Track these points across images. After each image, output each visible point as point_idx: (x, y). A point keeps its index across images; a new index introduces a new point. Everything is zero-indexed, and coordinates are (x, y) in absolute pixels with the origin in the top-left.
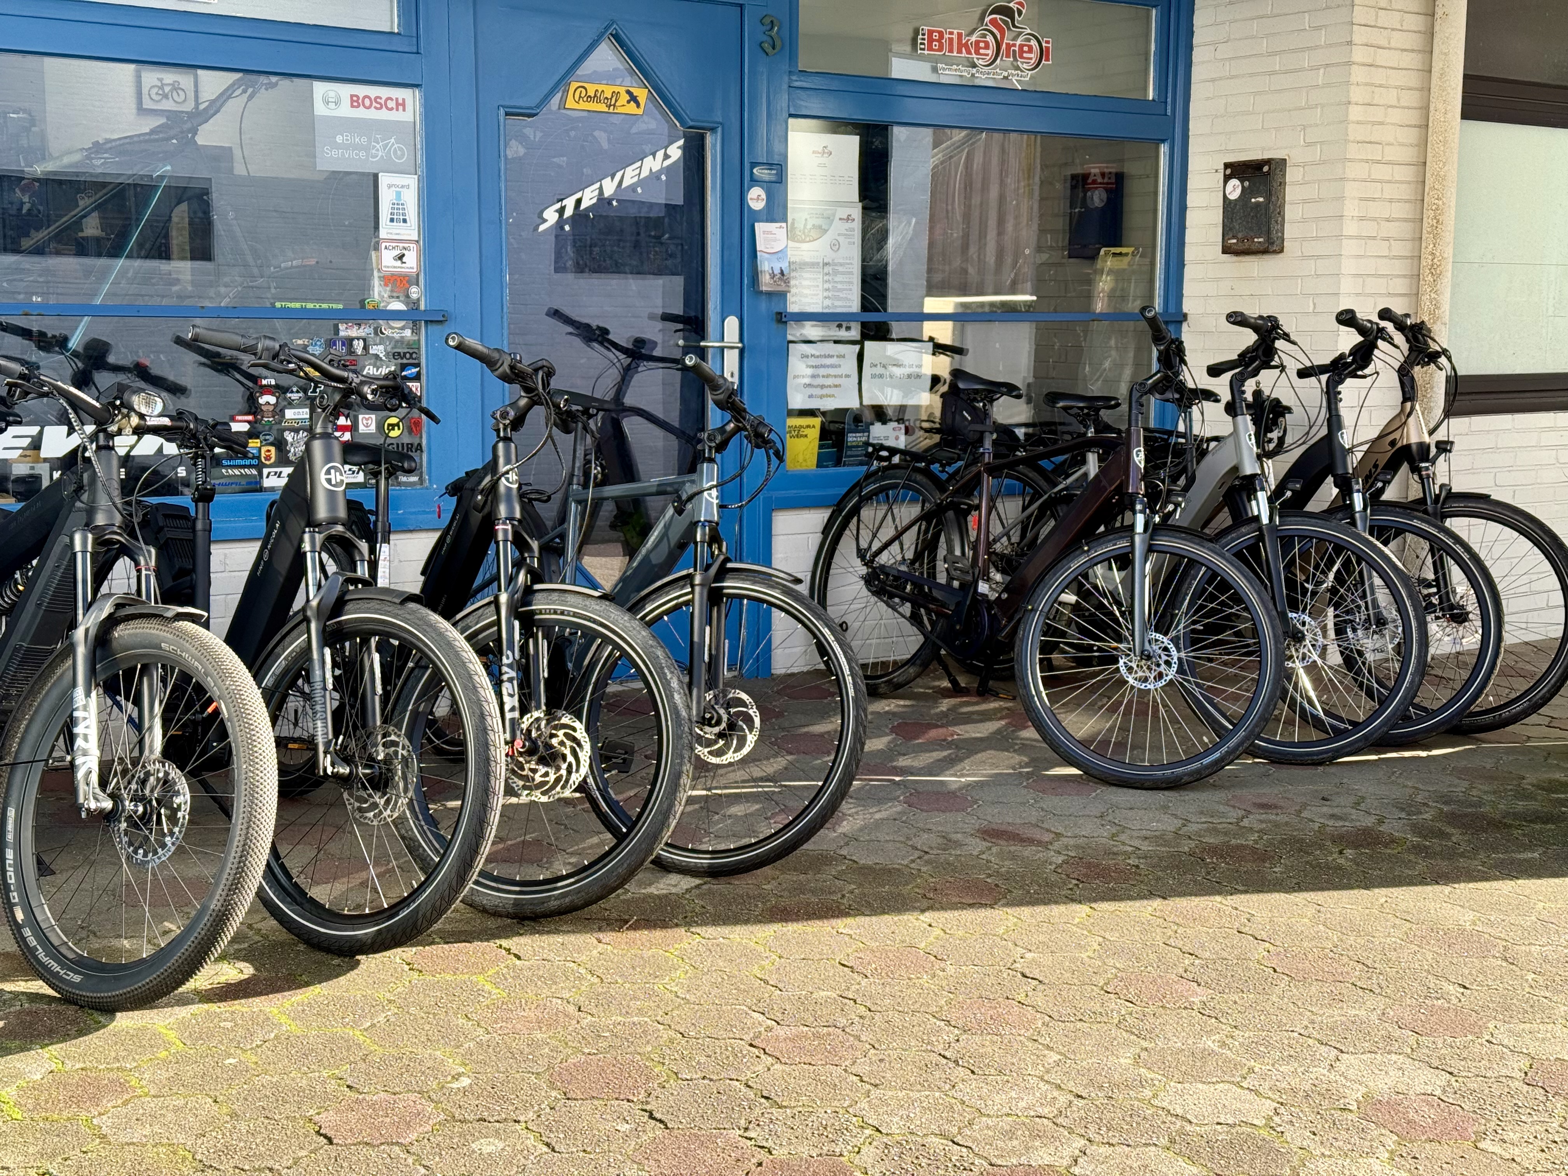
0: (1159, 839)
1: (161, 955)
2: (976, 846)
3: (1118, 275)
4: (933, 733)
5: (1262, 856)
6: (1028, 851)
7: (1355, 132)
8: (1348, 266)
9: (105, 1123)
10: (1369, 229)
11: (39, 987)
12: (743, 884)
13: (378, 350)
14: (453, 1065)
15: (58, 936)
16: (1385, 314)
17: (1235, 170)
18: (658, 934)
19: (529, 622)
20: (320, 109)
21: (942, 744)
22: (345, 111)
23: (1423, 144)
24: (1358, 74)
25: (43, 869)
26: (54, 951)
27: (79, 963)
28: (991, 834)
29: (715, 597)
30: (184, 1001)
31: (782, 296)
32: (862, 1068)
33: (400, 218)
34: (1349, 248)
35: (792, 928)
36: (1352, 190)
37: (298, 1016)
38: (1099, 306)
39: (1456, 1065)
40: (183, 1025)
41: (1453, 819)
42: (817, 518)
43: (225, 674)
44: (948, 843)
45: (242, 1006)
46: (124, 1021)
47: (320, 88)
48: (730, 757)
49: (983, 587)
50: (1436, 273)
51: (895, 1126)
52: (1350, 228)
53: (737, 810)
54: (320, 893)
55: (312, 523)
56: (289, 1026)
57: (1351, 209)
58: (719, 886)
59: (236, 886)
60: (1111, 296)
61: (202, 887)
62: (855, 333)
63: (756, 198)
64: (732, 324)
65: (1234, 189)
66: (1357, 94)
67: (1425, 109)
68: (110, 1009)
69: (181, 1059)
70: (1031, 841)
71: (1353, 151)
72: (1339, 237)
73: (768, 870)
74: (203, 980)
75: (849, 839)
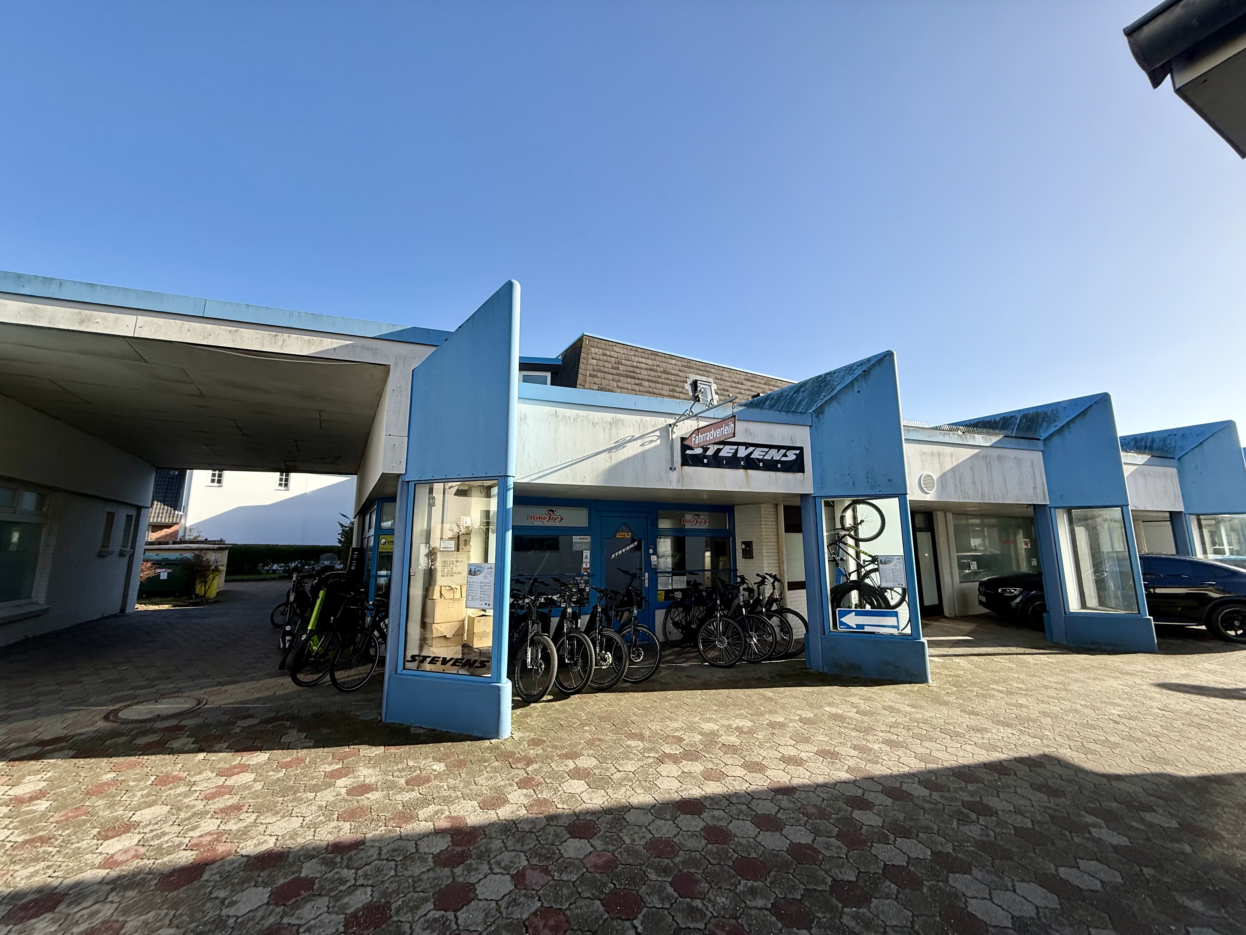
0: (721, 678)
1: (538, 694)
2: (684, 679)
3: (724, 561)
4: (683, 655)
5: (738, 682)
6: (694, 680)
7: (763, 537)
8: (765, 562)
9: (528, 721)
10: (769, 554)
11: (519, 699)
12: (639, 685)
13: (582, 581)
14: (583, 715)
15: (523, 689)
16: (766, 574)
17: (743, 543)
18: (622, 694)
19: (602, 636)
20: (574, 540)
21: (684, 658)
22: (578, 540)
23: (778, 538)
24: (763, 526)
25: (521, 678)
26: (522, 692)
27: (525, 695)
28: (688, 676)
29: (635, 630)
30: (542, 702)
31: (656, 569)
32: (651, 719)
33: (586, 558)
34: (764, 558)
35: (646, 693)
36: (764, 548)
37: (559, 705)
38: (720, 568)
39: (756, 721)
40: (541, 706)
41: (779, 675)
42: (664, 611)
43: (550, 645)
44: (680, 678)
45: (551, 703)
46: (532, 705)
47: (574, 537)
48: (638, 660)
49: (693, 626)
50: (783, 563)
51: (653, 728)
52: (765, 554)
53: (642, 670)
54: (565, 684)
55: (566, 618)
56: (558, 707)
57: (764, 551)
58: (635, 685)
59: (550, 682)
60: (723, 565)
61: (545, 683)
62: (671, 575)
63: (651, 551)
64: (646, 574)
65: (744, 546)
66: (763, 530)
67: (778, 532)
68: (530, 703)
69: (540, 712)
70: (695, 678)
71: (764, 540)
72: (763, 556)
73: (644, 682)
74: (544, 698)
75: (661, 677)
